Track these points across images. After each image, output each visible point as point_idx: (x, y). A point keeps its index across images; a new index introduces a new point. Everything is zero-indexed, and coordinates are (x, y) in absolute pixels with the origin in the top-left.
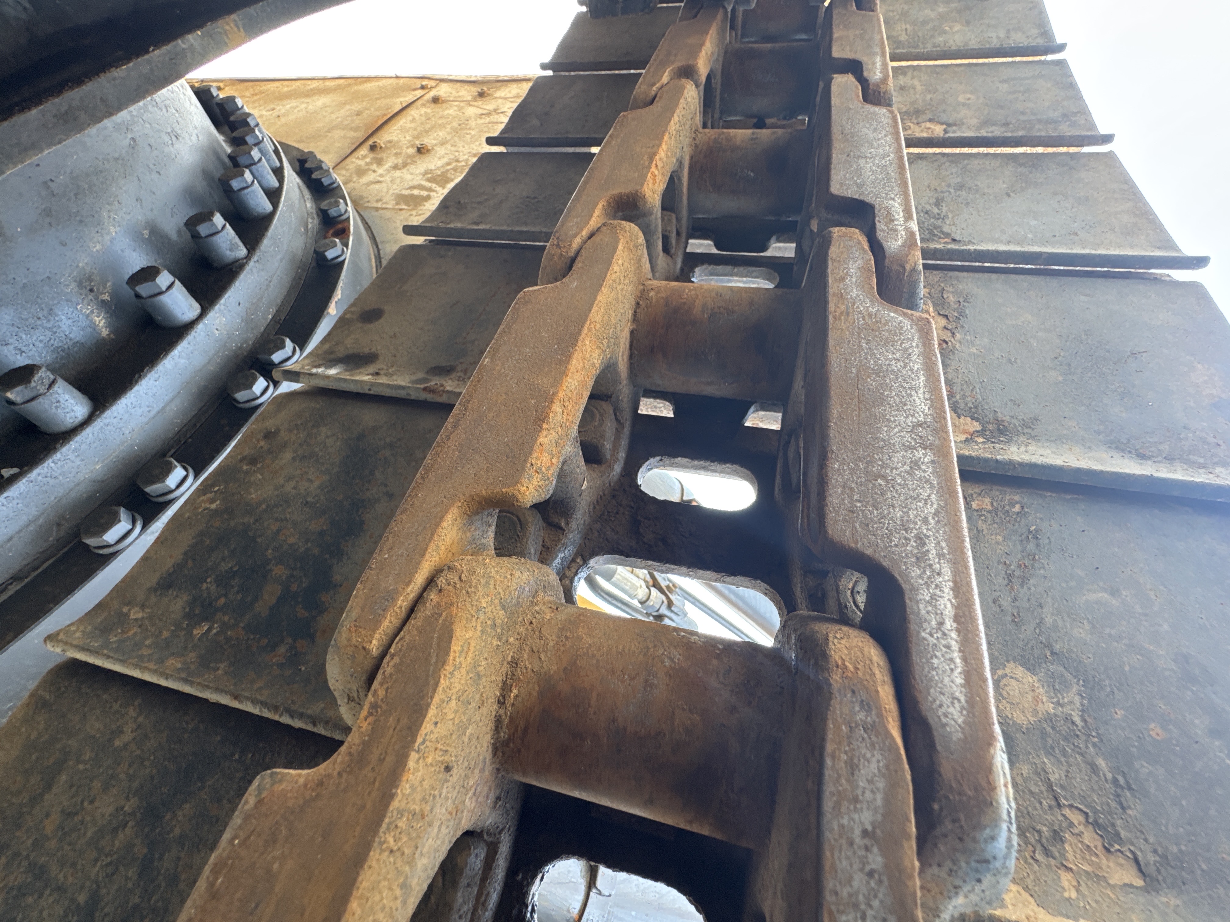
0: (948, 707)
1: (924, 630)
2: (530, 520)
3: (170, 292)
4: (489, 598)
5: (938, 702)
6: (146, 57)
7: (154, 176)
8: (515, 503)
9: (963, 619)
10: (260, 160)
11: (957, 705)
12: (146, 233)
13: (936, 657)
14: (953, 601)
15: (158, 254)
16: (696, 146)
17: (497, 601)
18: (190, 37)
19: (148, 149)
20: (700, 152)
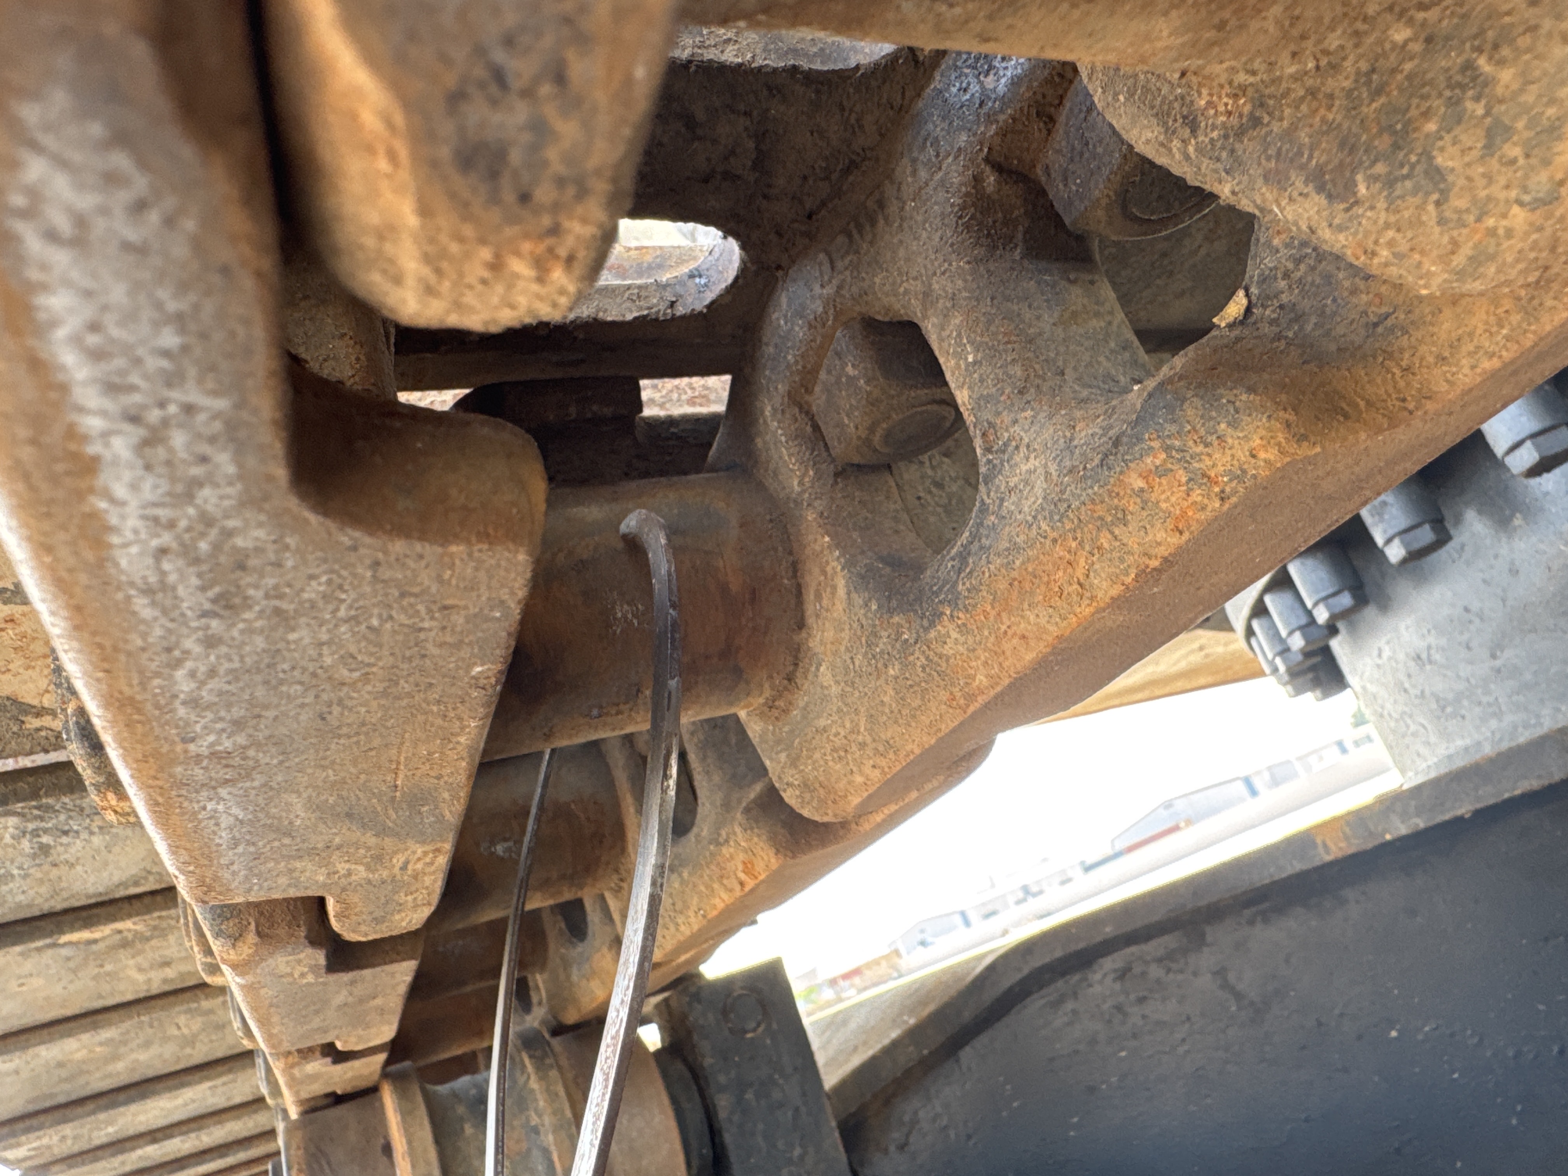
0: (104, 211)
1: (216, 416)
2: (1100, 213)
3: (1518, 438)
4: (1491, 222)
5: (154, 217)
6: (1479, 806)
7: (1475, 606)
8: (1291, 416)
9: (60, 467)
10: (1291, 633)
11: (63, 224)
12: (1518, 521)
13: (166, 354)
14: (103, 505)
15: (1507, 487)
16: (617, 871)
17: (1459, 202)
18: (1403, 830)
19: (1474, 644)
20: (608, 863)
